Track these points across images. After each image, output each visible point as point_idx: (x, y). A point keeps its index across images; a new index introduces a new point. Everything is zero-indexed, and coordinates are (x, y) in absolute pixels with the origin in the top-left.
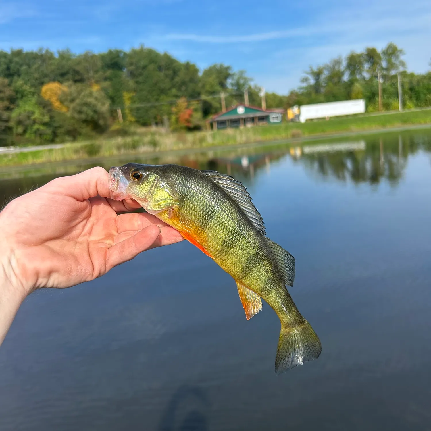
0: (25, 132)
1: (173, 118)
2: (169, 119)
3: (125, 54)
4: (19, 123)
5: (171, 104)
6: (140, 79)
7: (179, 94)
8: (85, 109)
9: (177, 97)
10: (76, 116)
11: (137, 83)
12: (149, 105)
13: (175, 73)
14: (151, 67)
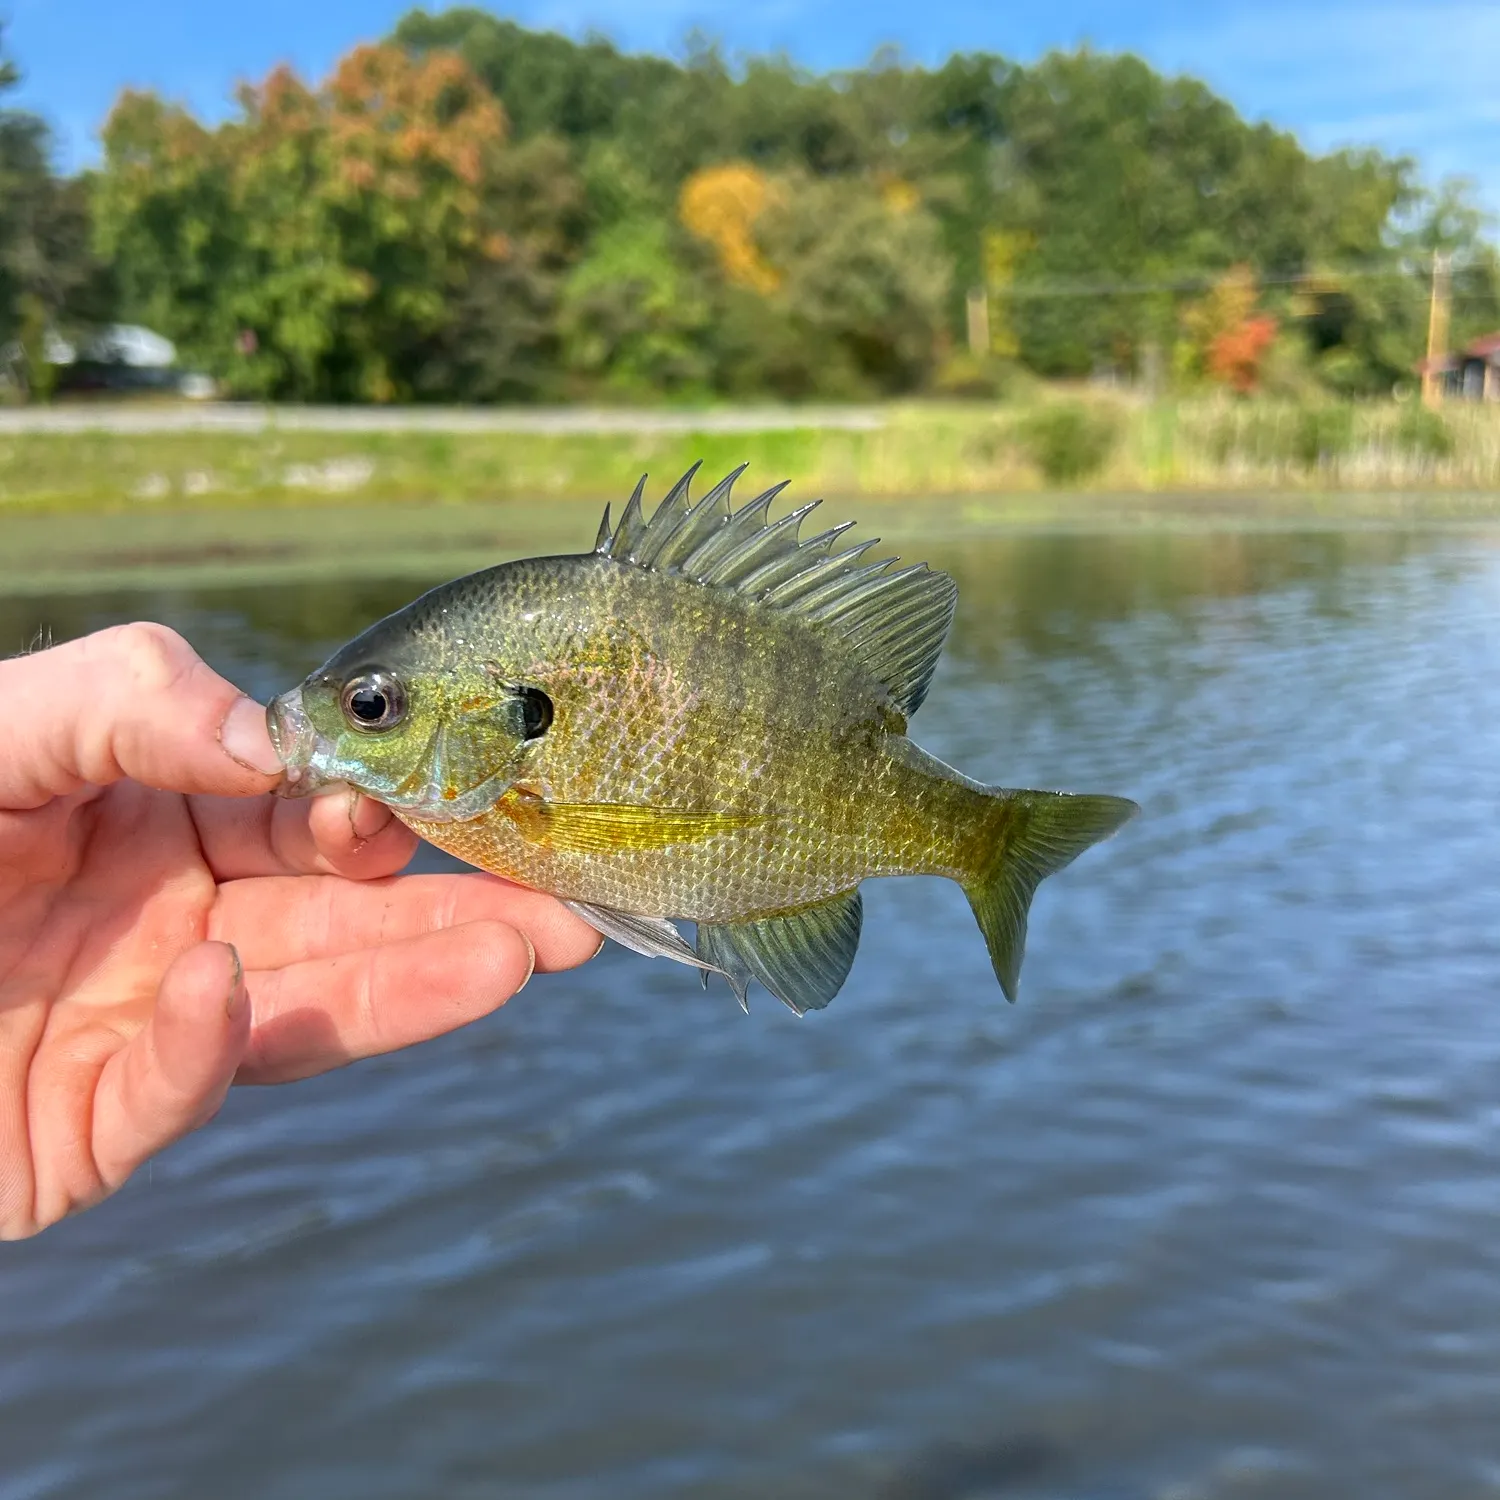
0: (611, 361)
1: (1185, 351)
2: (1167, 356)
3: (1018, 73)
4: (594, 320)
5: (1186, 293)
6: (1069, 180)
7: (1226, 249)
8: (856, 284)
9: (1216, 262)
10: (815, 312)
11: (1053, 196)
12: (1089, 290)
13: (1224, 160)
14: (1124, 131)
